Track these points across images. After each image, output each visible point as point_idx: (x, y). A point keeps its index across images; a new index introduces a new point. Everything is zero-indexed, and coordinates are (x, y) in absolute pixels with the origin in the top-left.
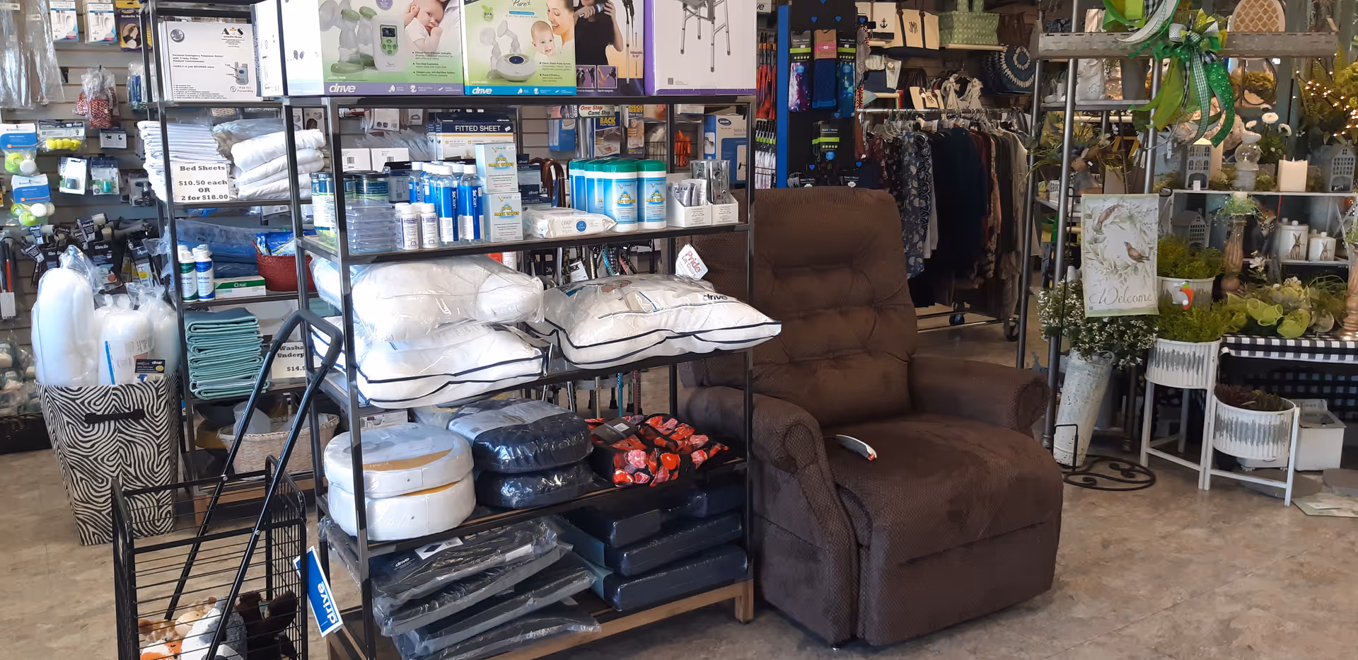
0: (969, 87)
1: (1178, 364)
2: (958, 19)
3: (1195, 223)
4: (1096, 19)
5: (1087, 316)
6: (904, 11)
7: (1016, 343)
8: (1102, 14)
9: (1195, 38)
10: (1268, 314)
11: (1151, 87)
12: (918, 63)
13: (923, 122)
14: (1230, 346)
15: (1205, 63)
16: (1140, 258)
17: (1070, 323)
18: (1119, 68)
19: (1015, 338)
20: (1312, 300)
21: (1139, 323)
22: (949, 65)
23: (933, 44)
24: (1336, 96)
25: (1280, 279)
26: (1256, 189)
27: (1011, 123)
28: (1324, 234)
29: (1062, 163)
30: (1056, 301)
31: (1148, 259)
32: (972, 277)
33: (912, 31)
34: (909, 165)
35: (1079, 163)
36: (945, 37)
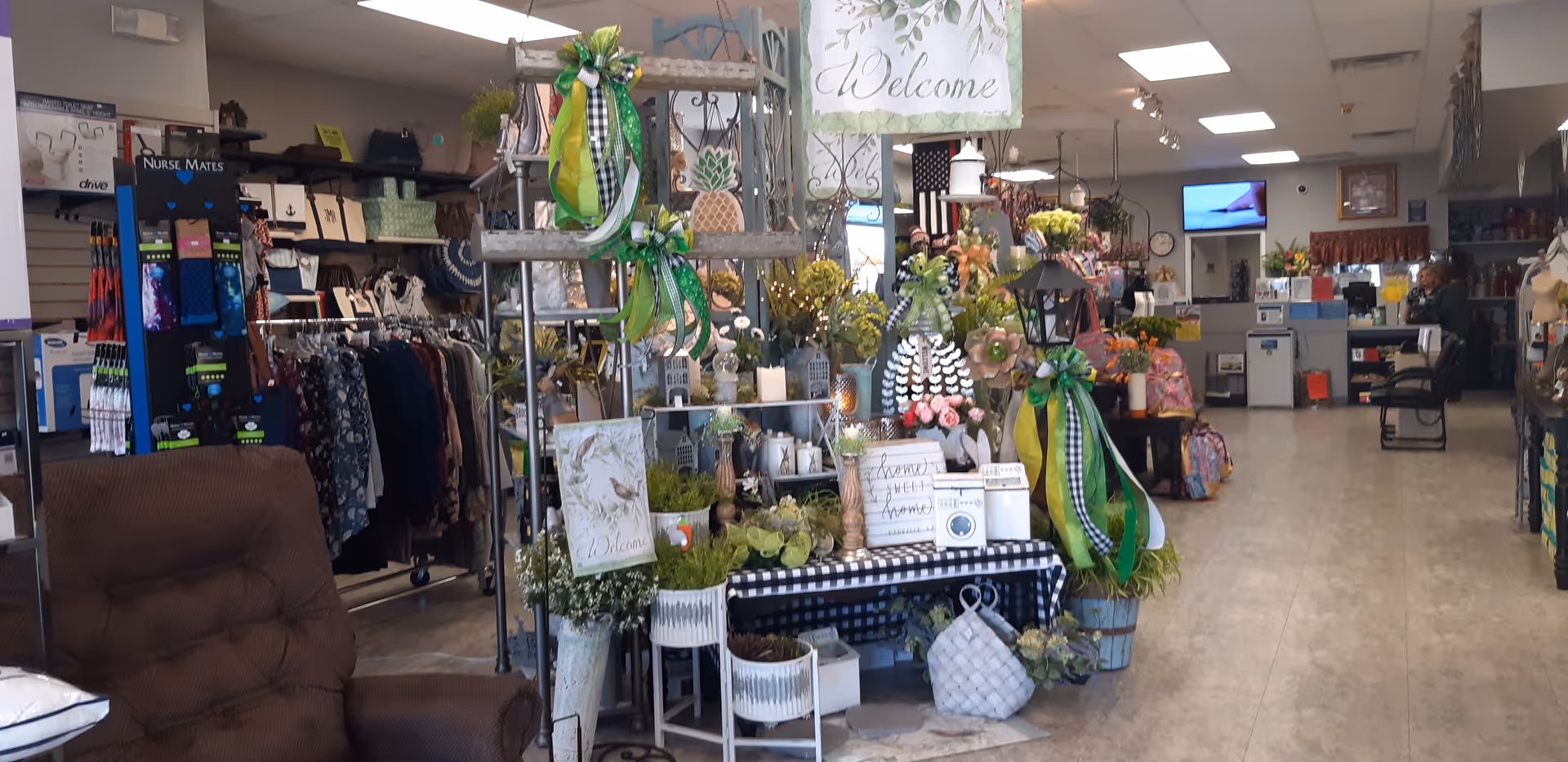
0: (409, 286)
1: (685, 618)
2: (387, 207)
3: (681, 444)
4: (545, 212)
5: (575, 575)
6: (316, 196)
7: (493, 598)
8: (552, 206)
9: (660, 238)
10: (769, 543)
11: (617, 290)
12: (342, 259)
13: (349, 334)
14: (737, 587)
15: (674, 267)
16: (628, 495)
17: (556, 586)
18: (579, 271)
19: (492, 592)
20: (810, 521)
21: (637, 575)
22: (382, 262)
23: (358, 235)
24: (800, 296)
25: (774, 501)
26: (739, 401)
27: (462, 332)
28: (809, 444)
29: (525, 381)
30: (537, 560)
31: (638, 495)
32: (433, 522)
33: (328, 220)
34: (335, 389)
35: (546, 383)
36: (372, 228)
